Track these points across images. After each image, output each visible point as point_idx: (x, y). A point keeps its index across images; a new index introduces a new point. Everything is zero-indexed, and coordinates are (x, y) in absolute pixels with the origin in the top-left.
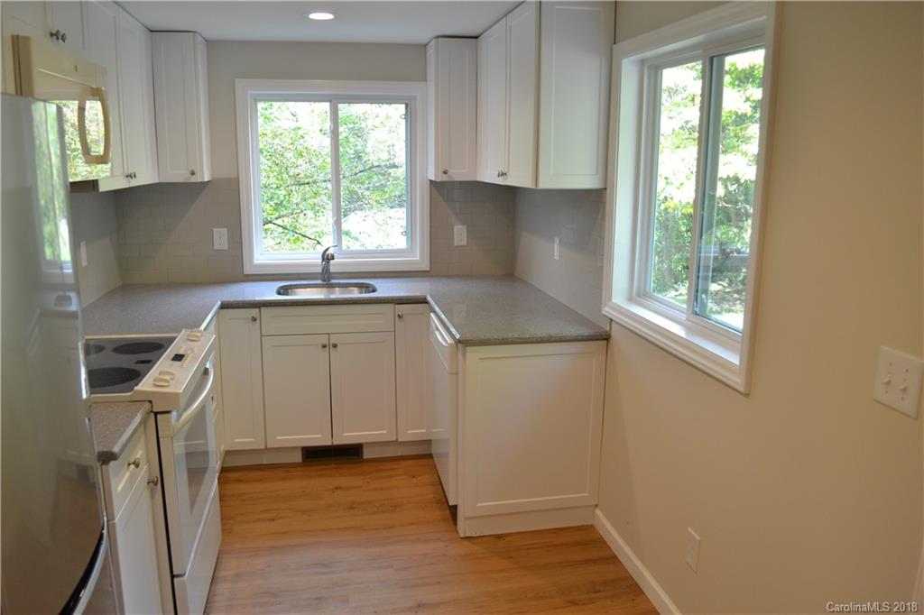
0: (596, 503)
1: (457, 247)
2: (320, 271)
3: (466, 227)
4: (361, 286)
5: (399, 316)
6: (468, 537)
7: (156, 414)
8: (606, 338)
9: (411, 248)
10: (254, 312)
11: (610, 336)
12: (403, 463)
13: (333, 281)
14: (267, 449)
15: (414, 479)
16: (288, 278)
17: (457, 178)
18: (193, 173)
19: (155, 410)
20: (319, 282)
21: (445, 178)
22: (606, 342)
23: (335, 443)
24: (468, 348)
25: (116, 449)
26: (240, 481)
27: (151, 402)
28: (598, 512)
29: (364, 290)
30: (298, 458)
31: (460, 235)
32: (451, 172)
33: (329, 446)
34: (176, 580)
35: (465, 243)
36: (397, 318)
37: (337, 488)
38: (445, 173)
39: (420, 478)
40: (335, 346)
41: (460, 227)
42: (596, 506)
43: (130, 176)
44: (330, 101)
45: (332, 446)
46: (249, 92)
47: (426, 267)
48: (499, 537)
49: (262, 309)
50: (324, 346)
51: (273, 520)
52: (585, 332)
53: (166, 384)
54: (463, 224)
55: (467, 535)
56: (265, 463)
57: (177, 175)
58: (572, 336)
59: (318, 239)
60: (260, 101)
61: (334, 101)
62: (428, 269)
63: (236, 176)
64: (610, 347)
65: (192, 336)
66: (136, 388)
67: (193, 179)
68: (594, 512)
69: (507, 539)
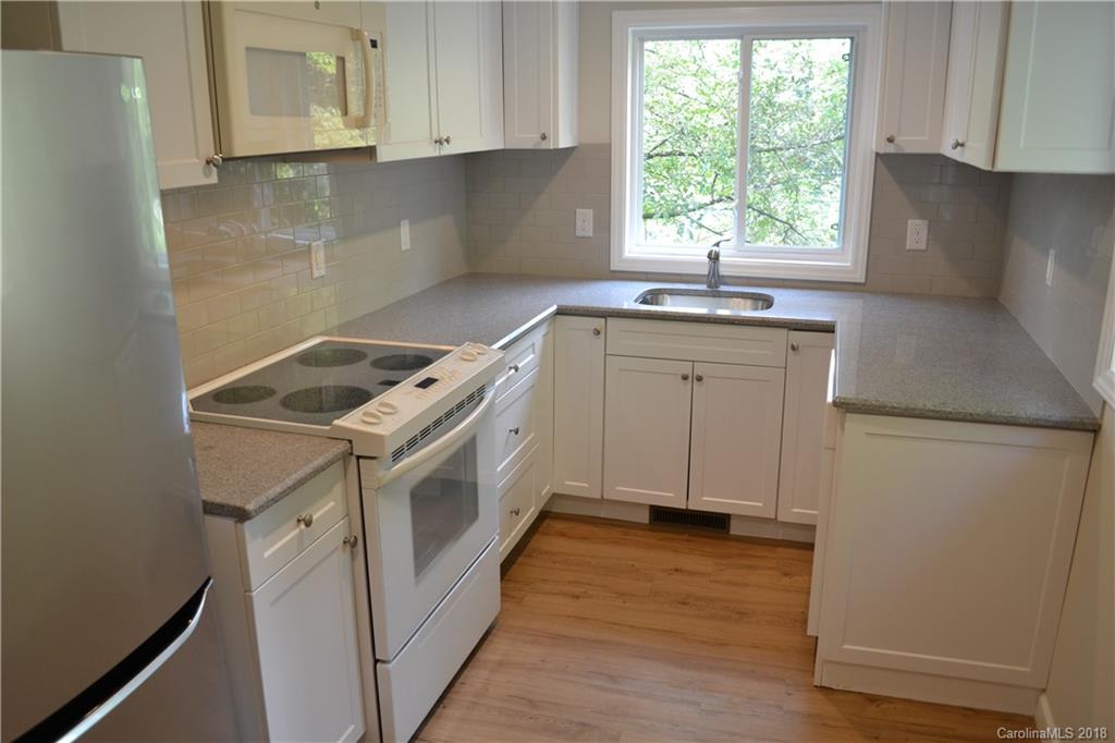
0: (1044, 687)
1: (910, 250)
2: (706, 273)
3: (926, 222)
4: (755, 297)
5: (793, 348)
6: (824, 687)
7: (358, 457)
8: (1094, 429)
9: (843, 249)
10: (599, 323)
11: (1100, 426)
12: (781, 551)
13: (723, 288)
14: (602, 501)
15: (787, 579)
16: (663, 279)
17: (909, 150)
18: (544, 137)
19: (356, 453)
20: (703, 287)
21: (891, 149)
22: (1093, 435)
23: (691, 507)
24: (848, 415)
25: (250, 507)
26: (563, 535)
27: (350, 441)
28: (1044, 700)
29: (760, 303)
30: (644, 517)
31: (916, 234)
32: (899, 139)
33: (683, 510)
34: (378, 665)
35: (922, 246)
36: (790, 350)
37: (676, 570)
38: (890, 140)
39: (796, 578)
40: (700, 379)
41: (918, 222)
42: (1044, 691)
43: (439, 142)
44: (741, 37)
45: (687, 510)
46: (630, 29)
47: (860, 277)
48: (872, 699)
49: (609, 319)
50: (685, 378)
51: (578, 597)
52: (1056, 413)
53: (374, 421)
54: (923, 217)
55: (823, 684)
56: (602, 516)
57: (526, 140)
58: (1028, 418)
59: (791, 222)
60: (648, 40)
61: (748, 37)
62: (863, 281)
63: (608, 141)
64: (1097, 446)
65: (468, 354)
66: (336, 422)
67: (544, 145)
68: (1037, 701)
69: (884, 706)
